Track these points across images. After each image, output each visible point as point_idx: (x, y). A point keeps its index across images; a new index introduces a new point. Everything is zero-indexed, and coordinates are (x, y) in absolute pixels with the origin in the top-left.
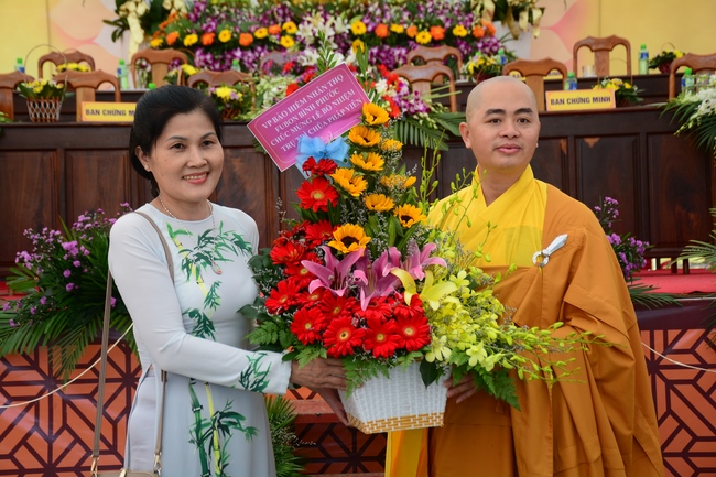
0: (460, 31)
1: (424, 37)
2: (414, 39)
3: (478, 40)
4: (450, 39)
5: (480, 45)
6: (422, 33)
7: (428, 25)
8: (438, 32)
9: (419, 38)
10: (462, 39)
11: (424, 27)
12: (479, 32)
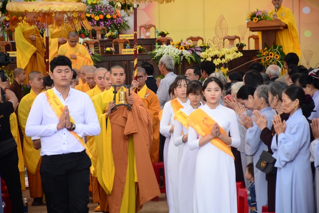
0: (108, 16)
1: (97, 18)
2: (94, 19)
3: (114, 19)
4: (105, 19)
5: (115, 21)
6: (96, 17)
7: (98, 14)
8: (102, 17)
9: (95, 18)
10: (109, 19)
11: (97, 15)
12: (115, 16)
